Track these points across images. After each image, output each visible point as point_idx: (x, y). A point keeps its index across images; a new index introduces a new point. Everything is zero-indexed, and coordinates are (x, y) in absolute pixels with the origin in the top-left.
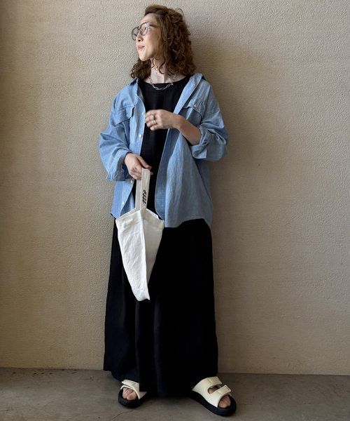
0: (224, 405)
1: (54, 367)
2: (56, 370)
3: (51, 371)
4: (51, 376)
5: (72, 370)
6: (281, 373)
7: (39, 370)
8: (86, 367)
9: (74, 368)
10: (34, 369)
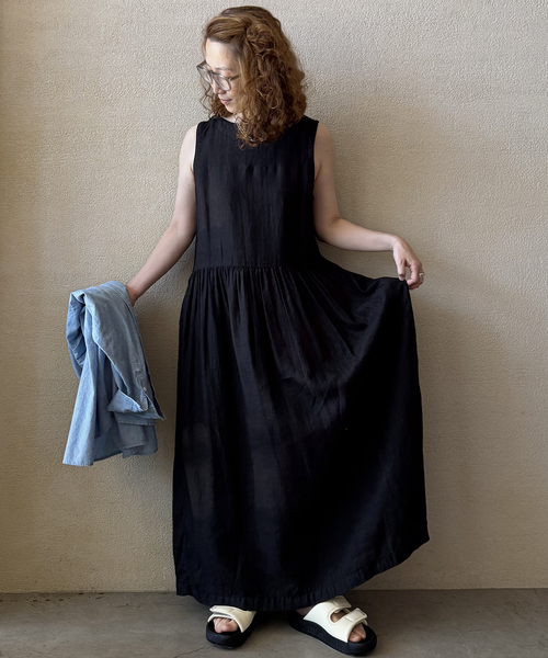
0: (356, 639)
1: (66, 590)
2: (69, 595)
3: (61, 596)
4: (62, 603)
5: (95, 593)
6: (430, 588)
7: (42, 595)
8: (119, 589)
9: (99, 590)
10: (32, 594)
